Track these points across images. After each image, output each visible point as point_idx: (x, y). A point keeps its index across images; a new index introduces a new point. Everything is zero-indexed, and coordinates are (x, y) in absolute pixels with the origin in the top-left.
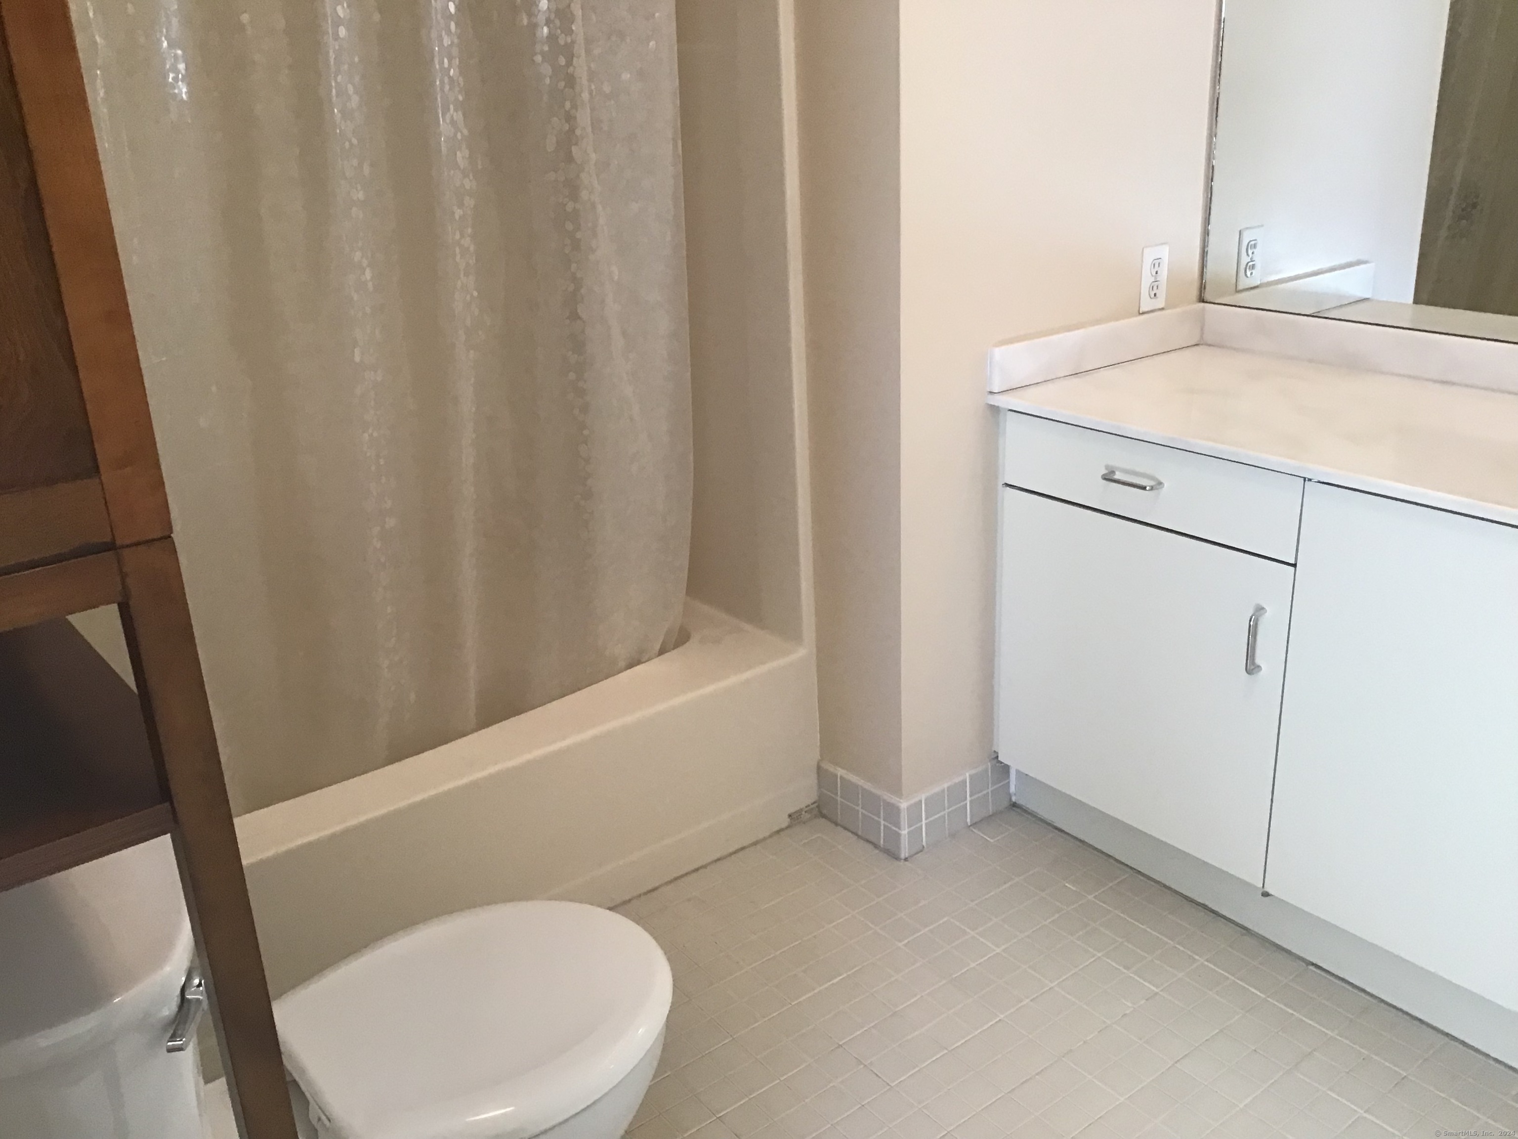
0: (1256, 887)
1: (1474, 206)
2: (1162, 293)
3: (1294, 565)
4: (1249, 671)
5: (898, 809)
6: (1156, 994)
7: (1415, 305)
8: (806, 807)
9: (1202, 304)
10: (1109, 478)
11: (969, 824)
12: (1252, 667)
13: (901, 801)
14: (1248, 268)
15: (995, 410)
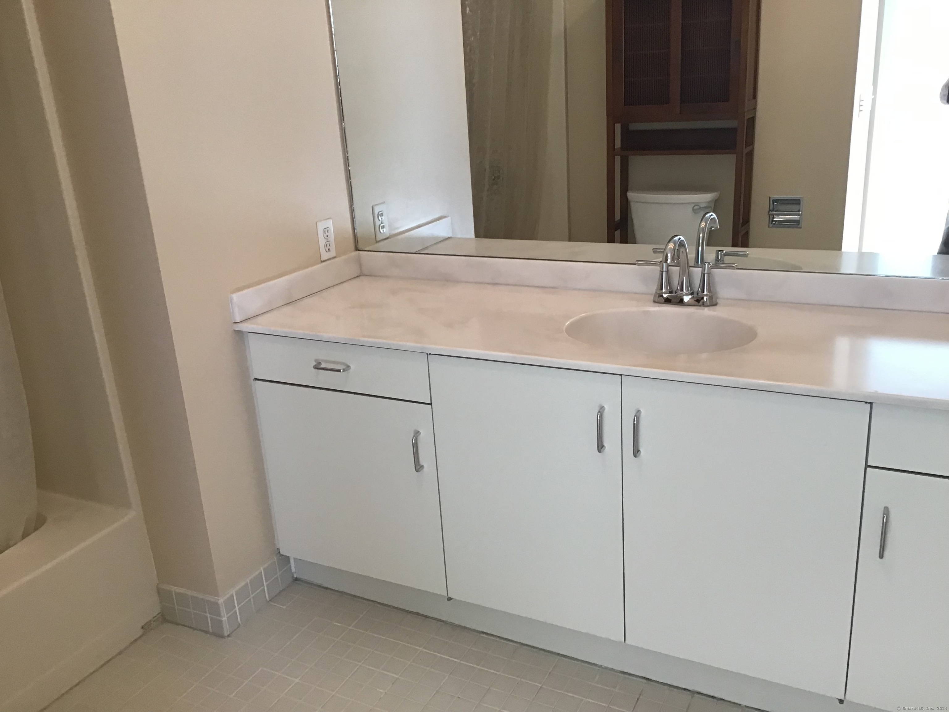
0: (443, 596)
1: (499, 177)
2: (333, 248)
3: (431, 404)
4: (417, 470)
5: (217, 604)
6: (397, 679)
7: (476, 238)
8: (153, 618)
9: (358, 252)
10: (318, 367)
11: (268, 600)
12: (419, 467)
13: (219, 598)
14: (380, 228)
15: (240, 334)
